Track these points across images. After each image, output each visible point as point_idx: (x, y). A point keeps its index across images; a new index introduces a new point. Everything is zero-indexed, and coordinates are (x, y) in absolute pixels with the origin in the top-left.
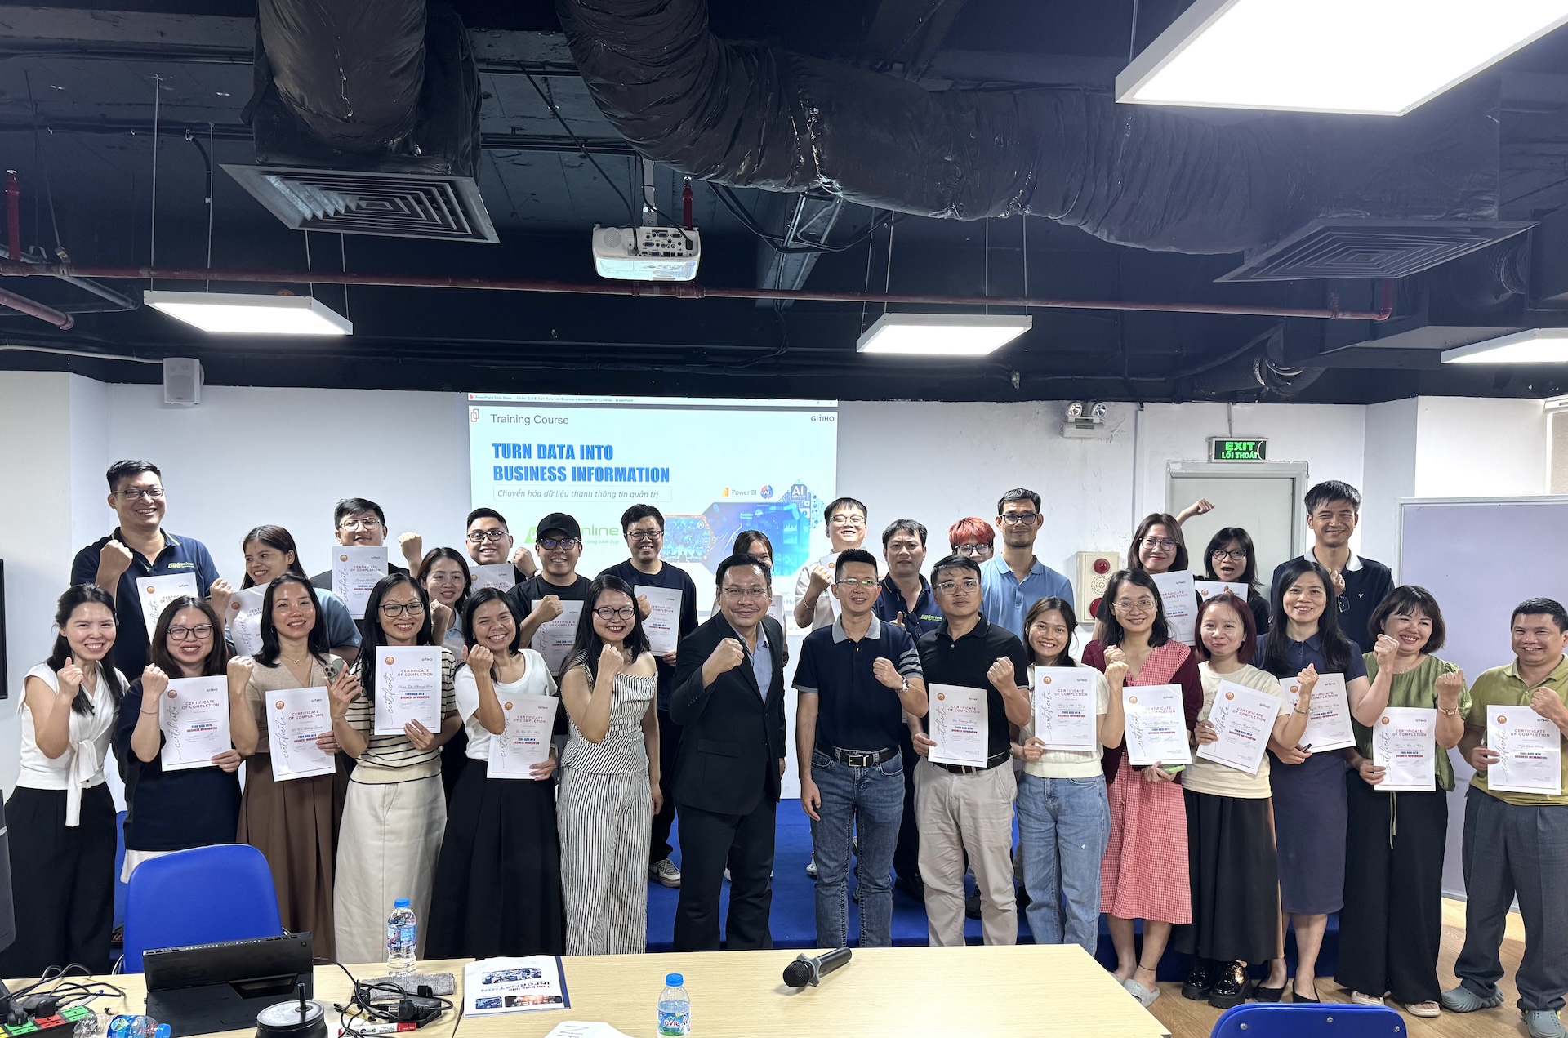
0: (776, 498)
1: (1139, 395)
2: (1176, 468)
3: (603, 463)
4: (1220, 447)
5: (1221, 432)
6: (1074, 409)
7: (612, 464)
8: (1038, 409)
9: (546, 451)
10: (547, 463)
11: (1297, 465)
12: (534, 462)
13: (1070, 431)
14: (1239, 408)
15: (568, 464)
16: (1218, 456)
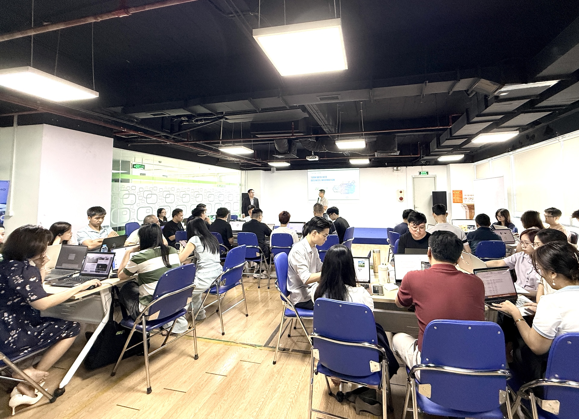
0: (350, 183)
1: (406, 165)
2: (413, 176)
3: (326, 178)
4: (420, 173)
5: (420, 170)
6: (395, 168)
7: (327, 179)
8: (390, 168)
9: (318, 177)
10: (318, 179)
11: (434, 175)
12: (316, 179)
13: (395, 171)
14: (423, 166)
15: (321, 179)
16: (420, 174)
